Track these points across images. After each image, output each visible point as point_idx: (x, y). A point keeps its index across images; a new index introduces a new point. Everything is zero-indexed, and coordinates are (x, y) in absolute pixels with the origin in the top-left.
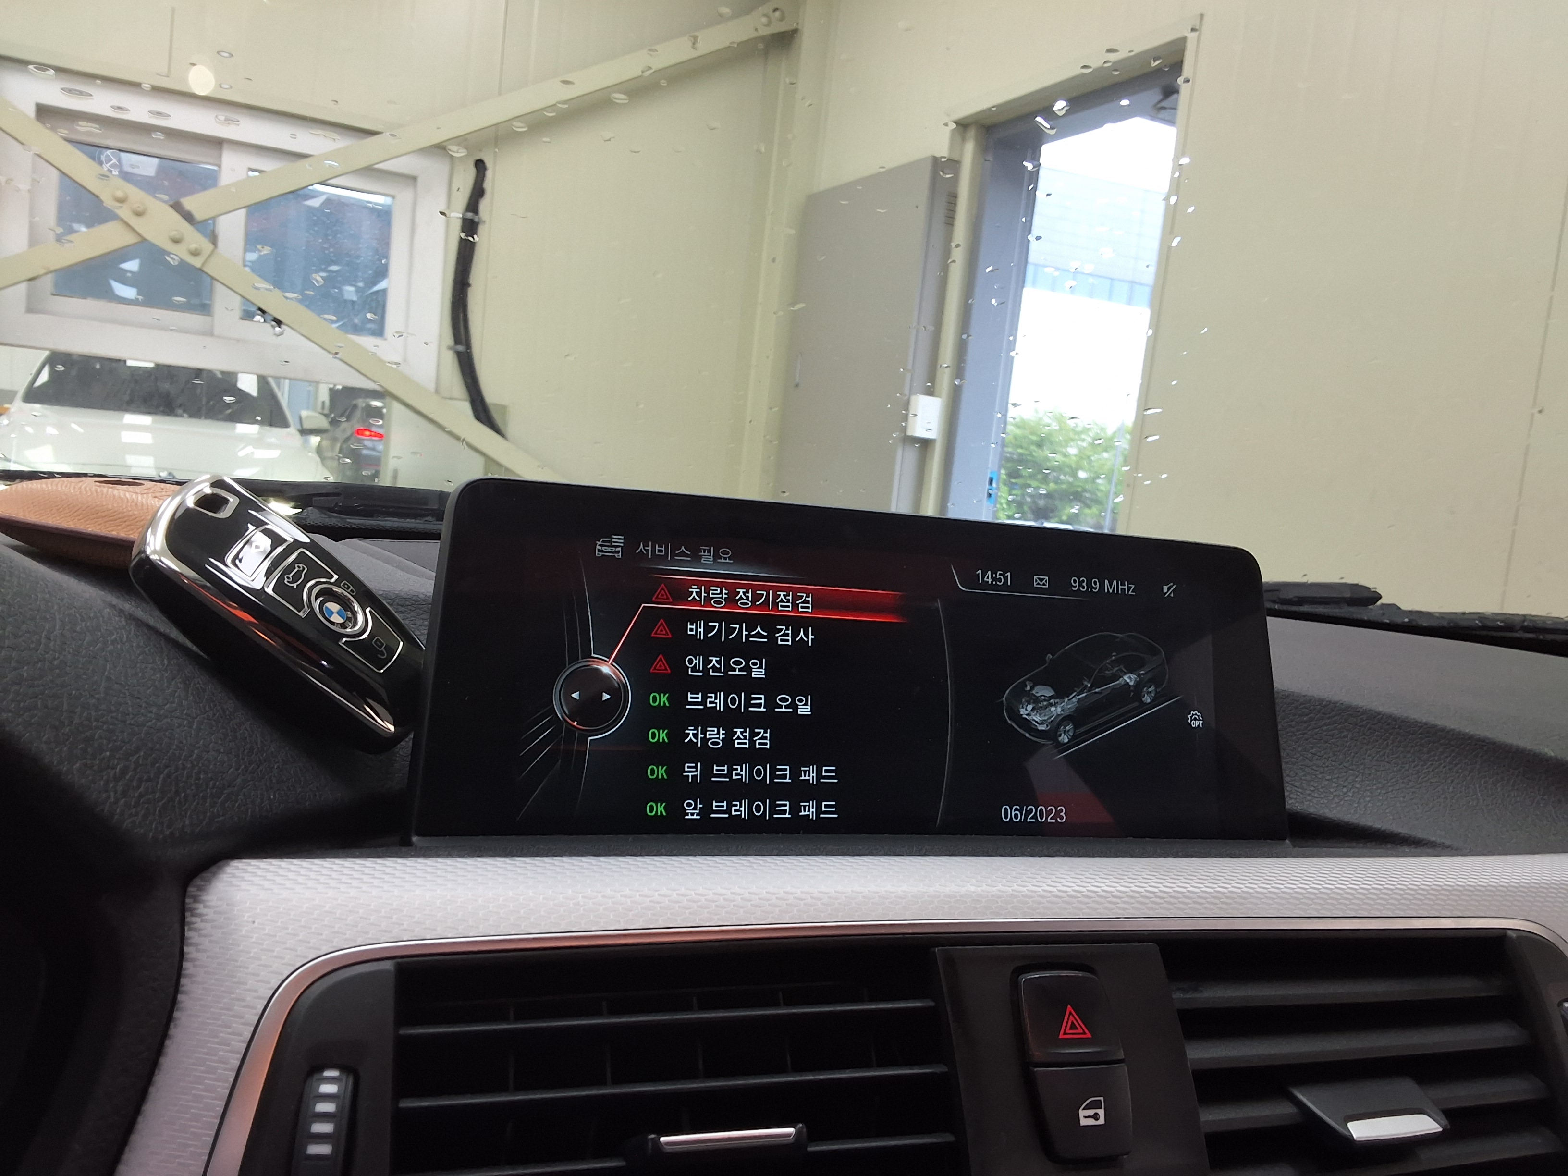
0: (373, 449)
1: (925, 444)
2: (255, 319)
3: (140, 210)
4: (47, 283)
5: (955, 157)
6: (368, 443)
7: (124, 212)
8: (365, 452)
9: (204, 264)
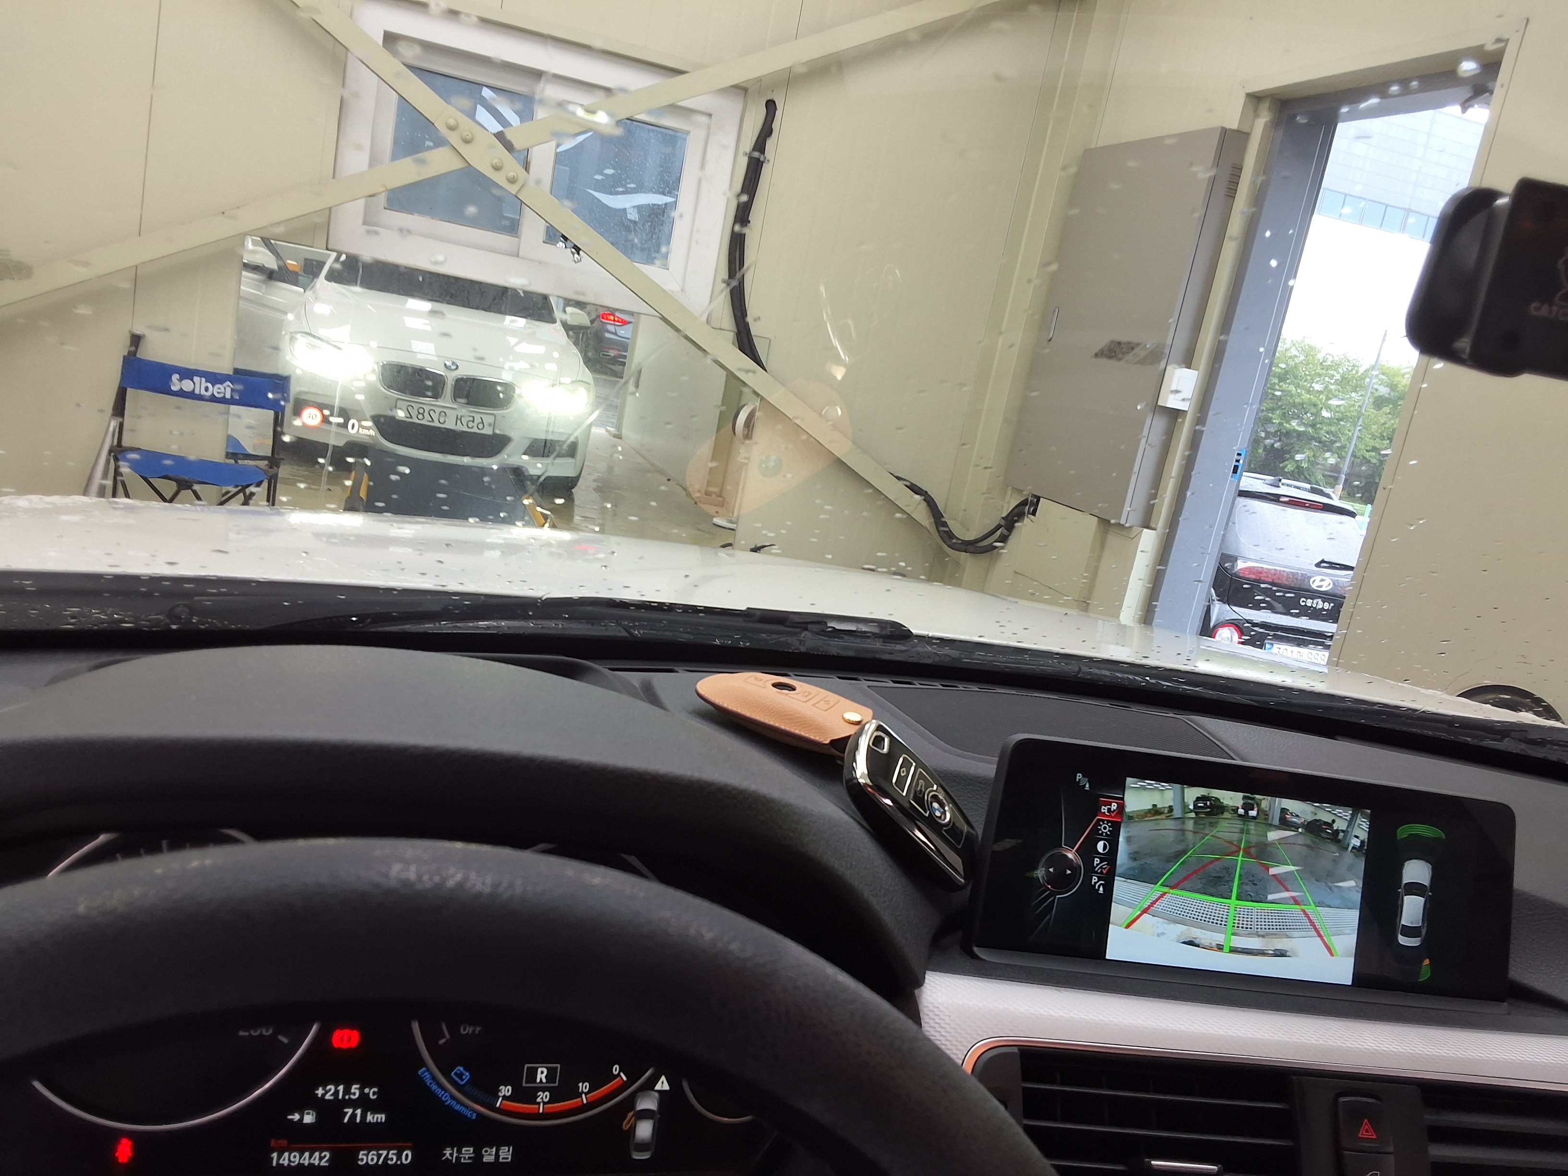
0: (615, 334)
1: (1175, 414)
2: (558, 245)
3: (468, 138)
4: (382, 200)
5: (1245, 129)
6: (611, 328)
7: (453, 138)
8: (607, 335)
9: (518, 192)
